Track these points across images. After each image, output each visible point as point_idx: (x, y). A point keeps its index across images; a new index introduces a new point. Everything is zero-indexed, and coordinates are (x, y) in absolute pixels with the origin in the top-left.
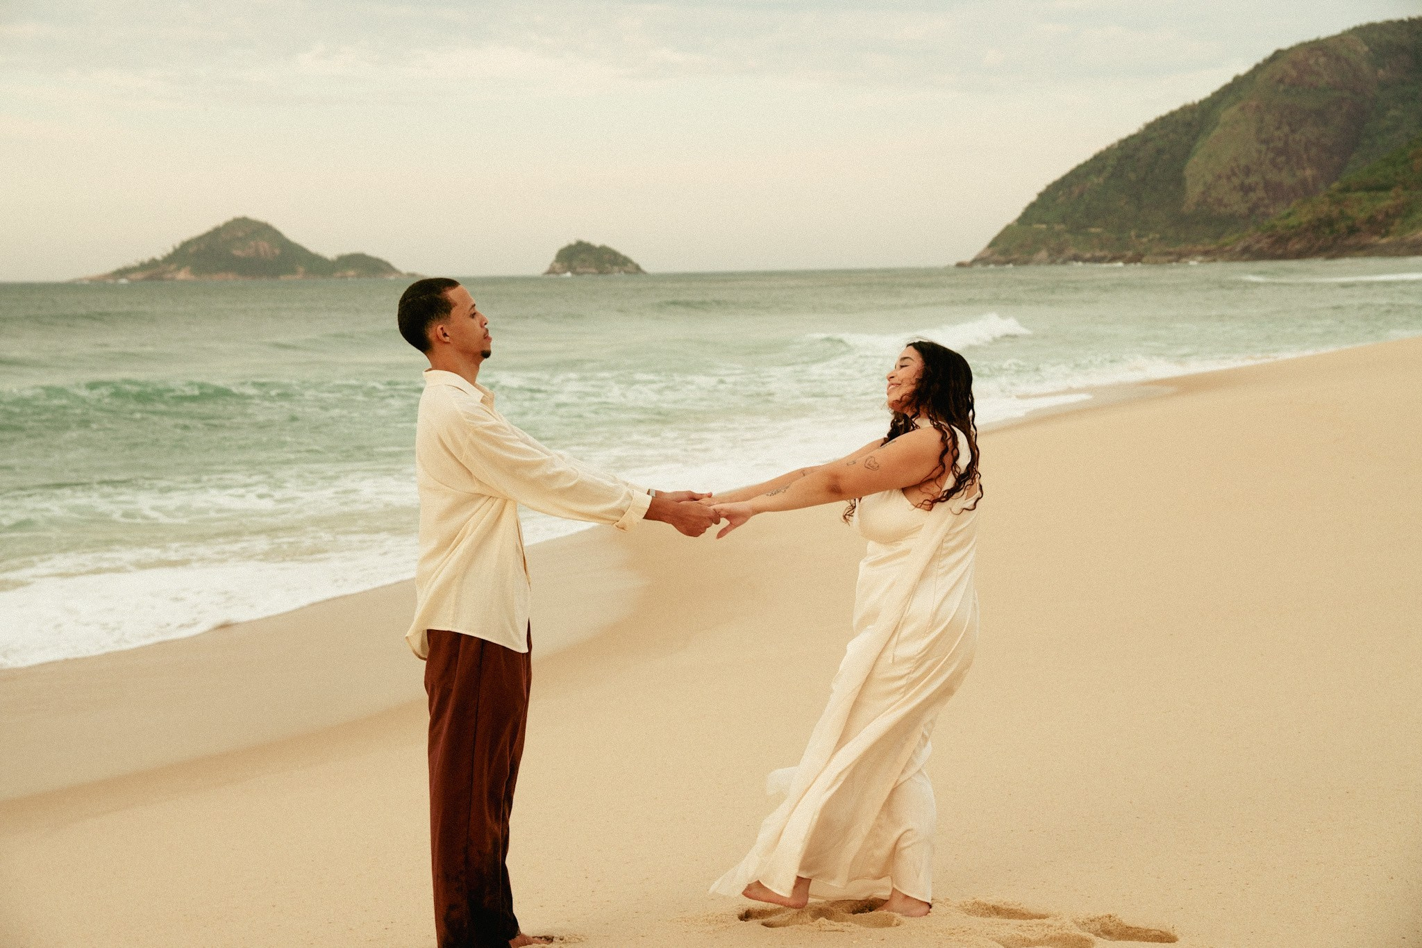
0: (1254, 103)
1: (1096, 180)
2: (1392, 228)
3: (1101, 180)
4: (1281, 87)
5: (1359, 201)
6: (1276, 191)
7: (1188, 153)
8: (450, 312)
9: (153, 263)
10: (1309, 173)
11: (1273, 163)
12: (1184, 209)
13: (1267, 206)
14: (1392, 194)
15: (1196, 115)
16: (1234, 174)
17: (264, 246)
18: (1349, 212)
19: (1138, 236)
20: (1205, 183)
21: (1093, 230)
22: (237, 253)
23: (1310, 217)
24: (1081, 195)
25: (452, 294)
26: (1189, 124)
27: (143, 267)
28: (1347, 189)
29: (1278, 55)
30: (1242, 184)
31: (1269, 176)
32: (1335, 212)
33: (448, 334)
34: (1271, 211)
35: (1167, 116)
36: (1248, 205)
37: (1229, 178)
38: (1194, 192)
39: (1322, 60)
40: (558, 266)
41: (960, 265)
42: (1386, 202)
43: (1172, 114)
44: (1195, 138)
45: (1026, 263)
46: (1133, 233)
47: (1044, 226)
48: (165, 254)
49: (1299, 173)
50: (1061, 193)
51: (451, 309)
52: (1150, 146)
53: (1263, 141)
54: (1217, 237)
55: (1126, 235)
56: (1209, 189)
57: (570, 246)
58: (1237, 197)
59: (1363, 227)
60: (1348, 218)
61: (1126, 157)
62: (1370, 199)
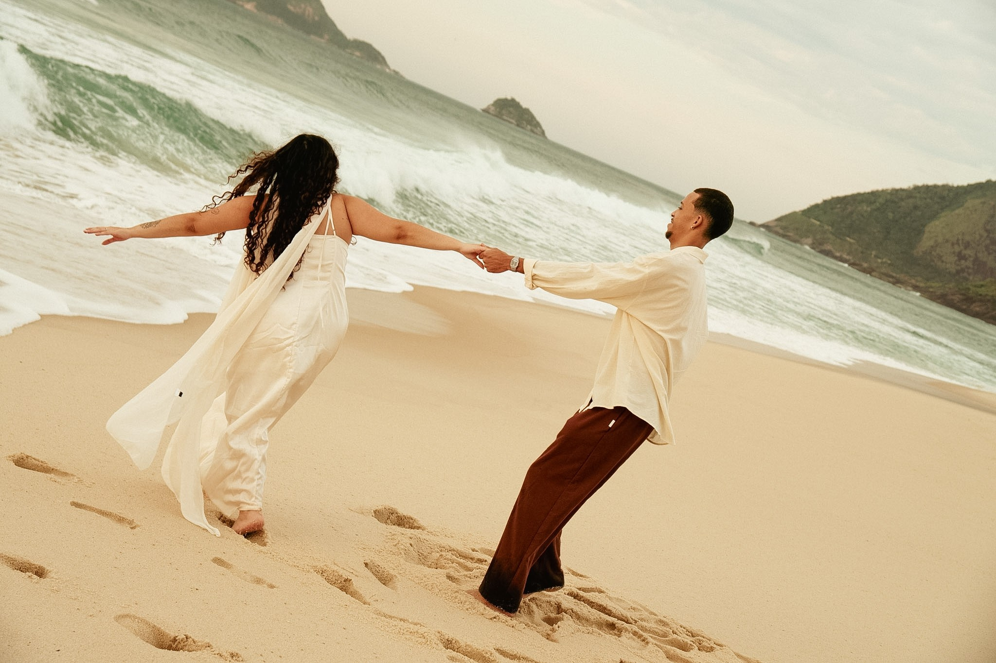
0: (992, 203)
1: (865, 208)
3: (869, 209)
6: (980, 266)
7: (934, 216)
11: (987, 247)
12: (915, 252)
13: (969, 274)
15: (951, 194)
16: (958, 244)
17: (309, 10)
19: (877, 257)
20: (936, 241)
21: (848, 239)
22: (291, 7)
24: (852, 213)
26: (943, 198)
30: (960, 253)
31: (980, 255)
34: (971, 278)
35: (931, 186)
36: (959, 268)
37: (953, 244)
38: (926, 243)
40: (493, 108)
41: (752, 224)
43: (935, 186)
44: (942, 209)
45: (795, 241)
46: (874, 253)
47: (818, 223)
50: (839, 206)
52: (911, 201)
53: (987, 231)
54: (928, 280)
55: (869, 252)
56: (937, 246)
57: (506, 100)
58: (952, 259)
61: (892, 201)
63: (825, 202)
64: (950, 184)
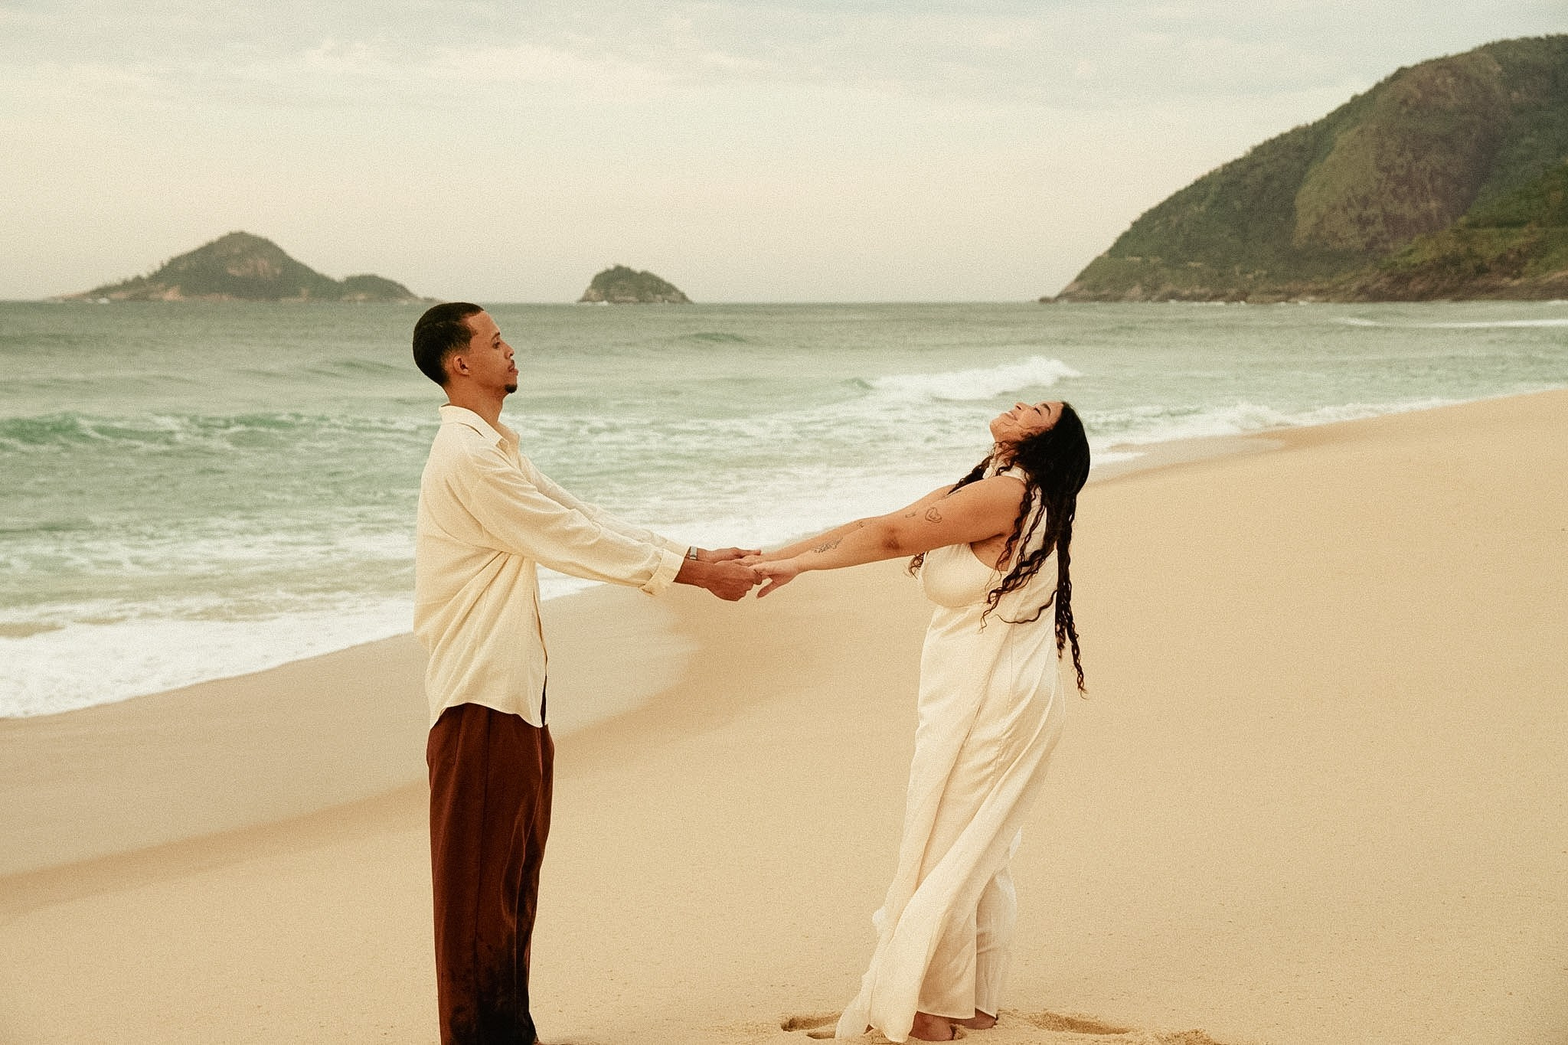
0: (1374, 127)
1: (1196, 209)
2: (1524, 269)
3: (1203, 209)
4: (1404, 110)
5: (1489, 238)
6: (1394, 222)
7: (1300, 179)
8: (469, 340)
9: (138, 281)
10: (1433, 204)
11: (1394, 191)
12: (1295, 242)
13: (1386, 242)
14: (1525, 230)
15: (1310, 138)
16: (1351, 205)
17: (263, 264)
18: (1478, 250)
19: (1243, 273)
20: (1318, 215)
21: (1192, 264)
22: (232, 271)
23: (1434, 254)
24: (1180, 225)
25: (472, 321)
26: (1301, 149)
27: (126, 285)
28: (1475, 225)
29: (1401, 73)
30: (1360, 217)
31: (1389, 208)
32: (1462, 249)
33: (467, 366)
34: (1391, 246)
35: (1277, 139)
36: (1366, 239)
37: (1344, 210)
38: (1305, 223)
39: (1450, 80)
40: (594, 293)
41: (1044, 300)
42: (1519, 239)
43: (1283, 137)
44: (1307, 164)
45: (1117, 299)
46: (1237, 269)
47: (1139, 259)
48: (151, 271)
49: (1423, 206)
50: (1157, 222)
51: (471, 337)
52: (1258, 171)
53: (1384, 169)
54: (1331, 275)
55: (1230, 271)
56: (1322, 221)
57: (608, 272)
58: (1353, 230)
59: (1493, 267)
60: (1476, 257)
61: (1232, 184)
62: (1501, 235)
63: (1135, 224)
64: (1302, 124)
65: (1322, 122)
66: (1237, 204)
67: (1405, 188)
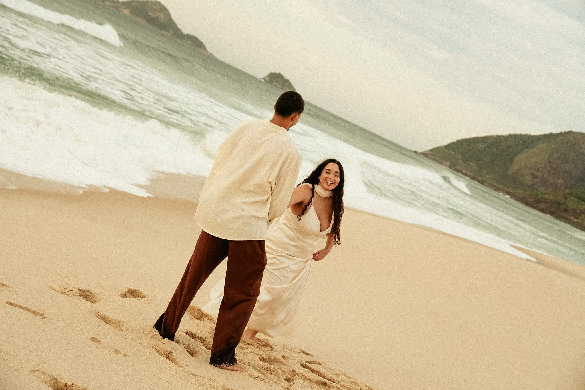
0: (553, 146)
1: (481, 146)
2: (580, 217)
3: (483, 146)
4: (566, 145)
5: (573, 201)
6: (544, 182)
7: (520, 152)
9: (117, 2)
10: (560, 181)
11: (549, 171)
12: (508, 172)
13: (539, 186)
15: (530, 140)
16: (533, 169)
17: (161, 16)
18: (568, 204)
19: (486, 174)
20: (520, 166)
21: (471, 163)
22: (151, 14)
23: (553, 198)
24: (473, 148)
26: (525, 142)
28: (570, 194)
29: (570, 133)
30: (534, 174)
31: (545, 176)
32: (563, 201)
34: (539, 188)
35: (519, 135)
36: (533, 183)
37: (530, 169)
38: (515, 167)
40: (267, 78)
41: (416, 152)
43: (521, 135)
44: (525, 148)
45: (440, 163)
46: (485, 172)
47: (453, 153)
49: (556, 180)
50: (465, 144)
52: (507, 143)
53: (549, 162)
54: (515, 189)
55: (482, 171)
56: (521, 169)
57: (275, 74)
58: (529, 177)
59: (570, 211)
60: (566, 205)
61: (496, 142)
62: (578, 202)
63: (458, 141)
64: (529, 134)
65: (536, 136)
66: (495, 150)
67: (553, 172)
